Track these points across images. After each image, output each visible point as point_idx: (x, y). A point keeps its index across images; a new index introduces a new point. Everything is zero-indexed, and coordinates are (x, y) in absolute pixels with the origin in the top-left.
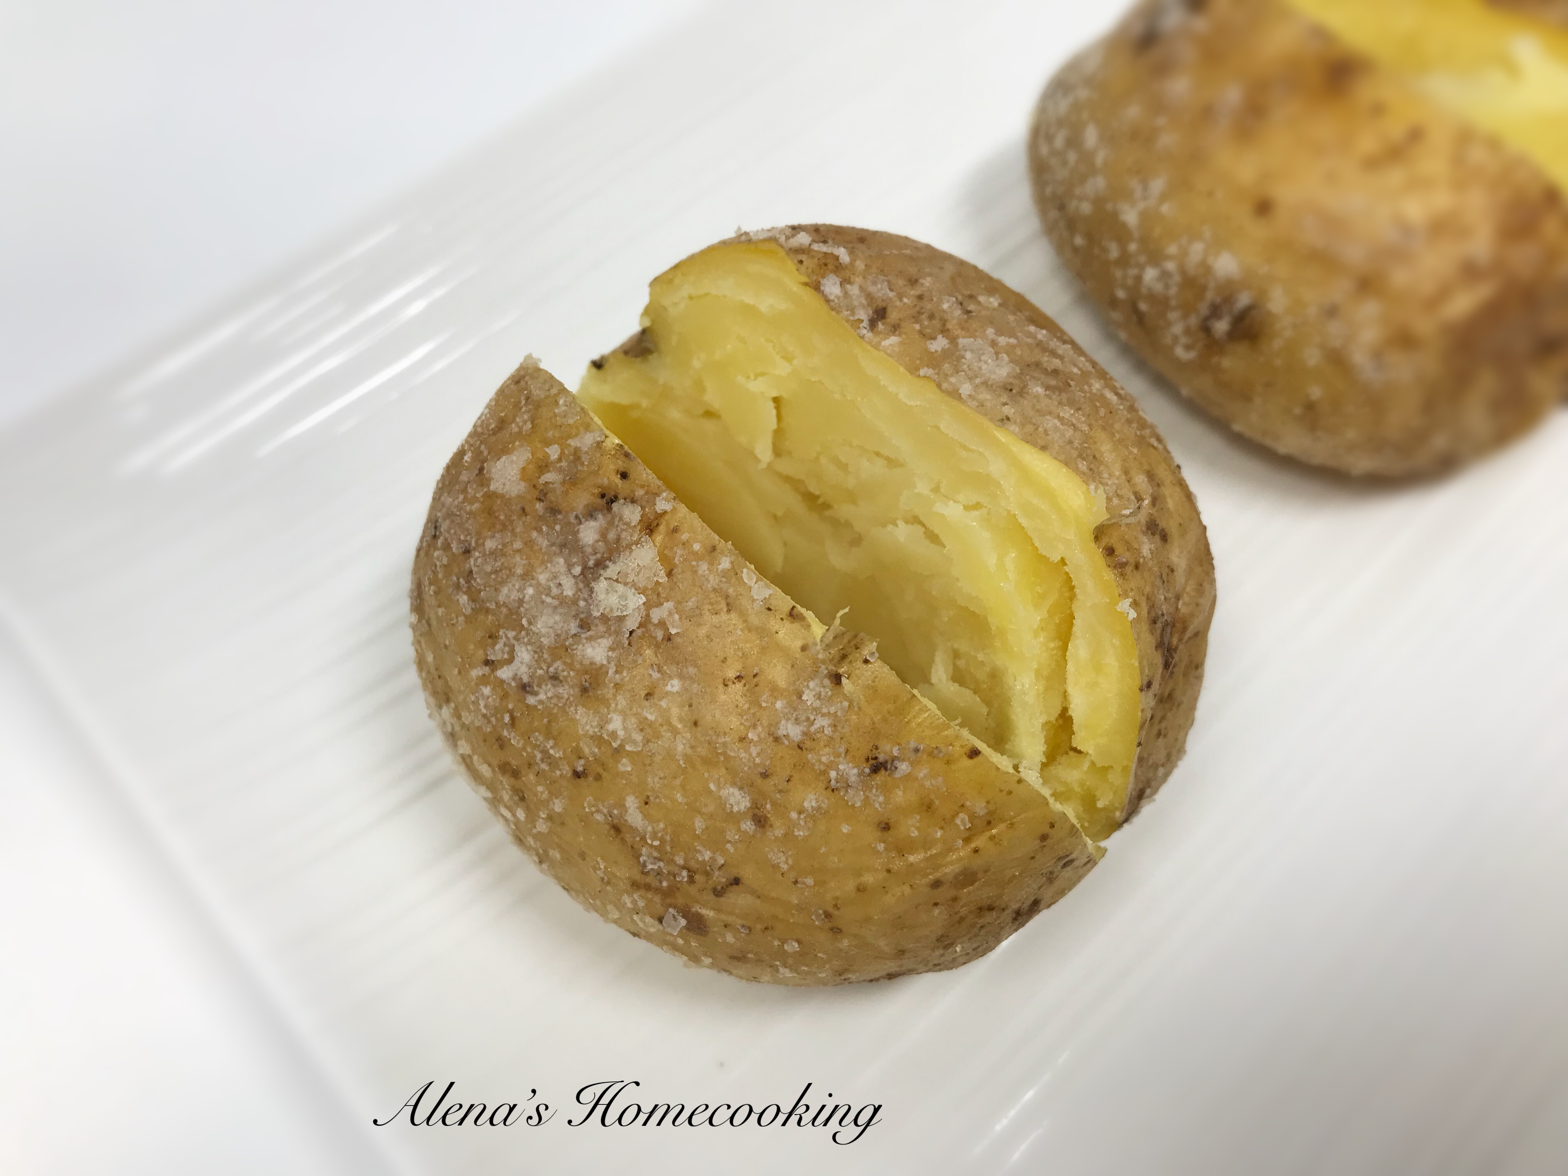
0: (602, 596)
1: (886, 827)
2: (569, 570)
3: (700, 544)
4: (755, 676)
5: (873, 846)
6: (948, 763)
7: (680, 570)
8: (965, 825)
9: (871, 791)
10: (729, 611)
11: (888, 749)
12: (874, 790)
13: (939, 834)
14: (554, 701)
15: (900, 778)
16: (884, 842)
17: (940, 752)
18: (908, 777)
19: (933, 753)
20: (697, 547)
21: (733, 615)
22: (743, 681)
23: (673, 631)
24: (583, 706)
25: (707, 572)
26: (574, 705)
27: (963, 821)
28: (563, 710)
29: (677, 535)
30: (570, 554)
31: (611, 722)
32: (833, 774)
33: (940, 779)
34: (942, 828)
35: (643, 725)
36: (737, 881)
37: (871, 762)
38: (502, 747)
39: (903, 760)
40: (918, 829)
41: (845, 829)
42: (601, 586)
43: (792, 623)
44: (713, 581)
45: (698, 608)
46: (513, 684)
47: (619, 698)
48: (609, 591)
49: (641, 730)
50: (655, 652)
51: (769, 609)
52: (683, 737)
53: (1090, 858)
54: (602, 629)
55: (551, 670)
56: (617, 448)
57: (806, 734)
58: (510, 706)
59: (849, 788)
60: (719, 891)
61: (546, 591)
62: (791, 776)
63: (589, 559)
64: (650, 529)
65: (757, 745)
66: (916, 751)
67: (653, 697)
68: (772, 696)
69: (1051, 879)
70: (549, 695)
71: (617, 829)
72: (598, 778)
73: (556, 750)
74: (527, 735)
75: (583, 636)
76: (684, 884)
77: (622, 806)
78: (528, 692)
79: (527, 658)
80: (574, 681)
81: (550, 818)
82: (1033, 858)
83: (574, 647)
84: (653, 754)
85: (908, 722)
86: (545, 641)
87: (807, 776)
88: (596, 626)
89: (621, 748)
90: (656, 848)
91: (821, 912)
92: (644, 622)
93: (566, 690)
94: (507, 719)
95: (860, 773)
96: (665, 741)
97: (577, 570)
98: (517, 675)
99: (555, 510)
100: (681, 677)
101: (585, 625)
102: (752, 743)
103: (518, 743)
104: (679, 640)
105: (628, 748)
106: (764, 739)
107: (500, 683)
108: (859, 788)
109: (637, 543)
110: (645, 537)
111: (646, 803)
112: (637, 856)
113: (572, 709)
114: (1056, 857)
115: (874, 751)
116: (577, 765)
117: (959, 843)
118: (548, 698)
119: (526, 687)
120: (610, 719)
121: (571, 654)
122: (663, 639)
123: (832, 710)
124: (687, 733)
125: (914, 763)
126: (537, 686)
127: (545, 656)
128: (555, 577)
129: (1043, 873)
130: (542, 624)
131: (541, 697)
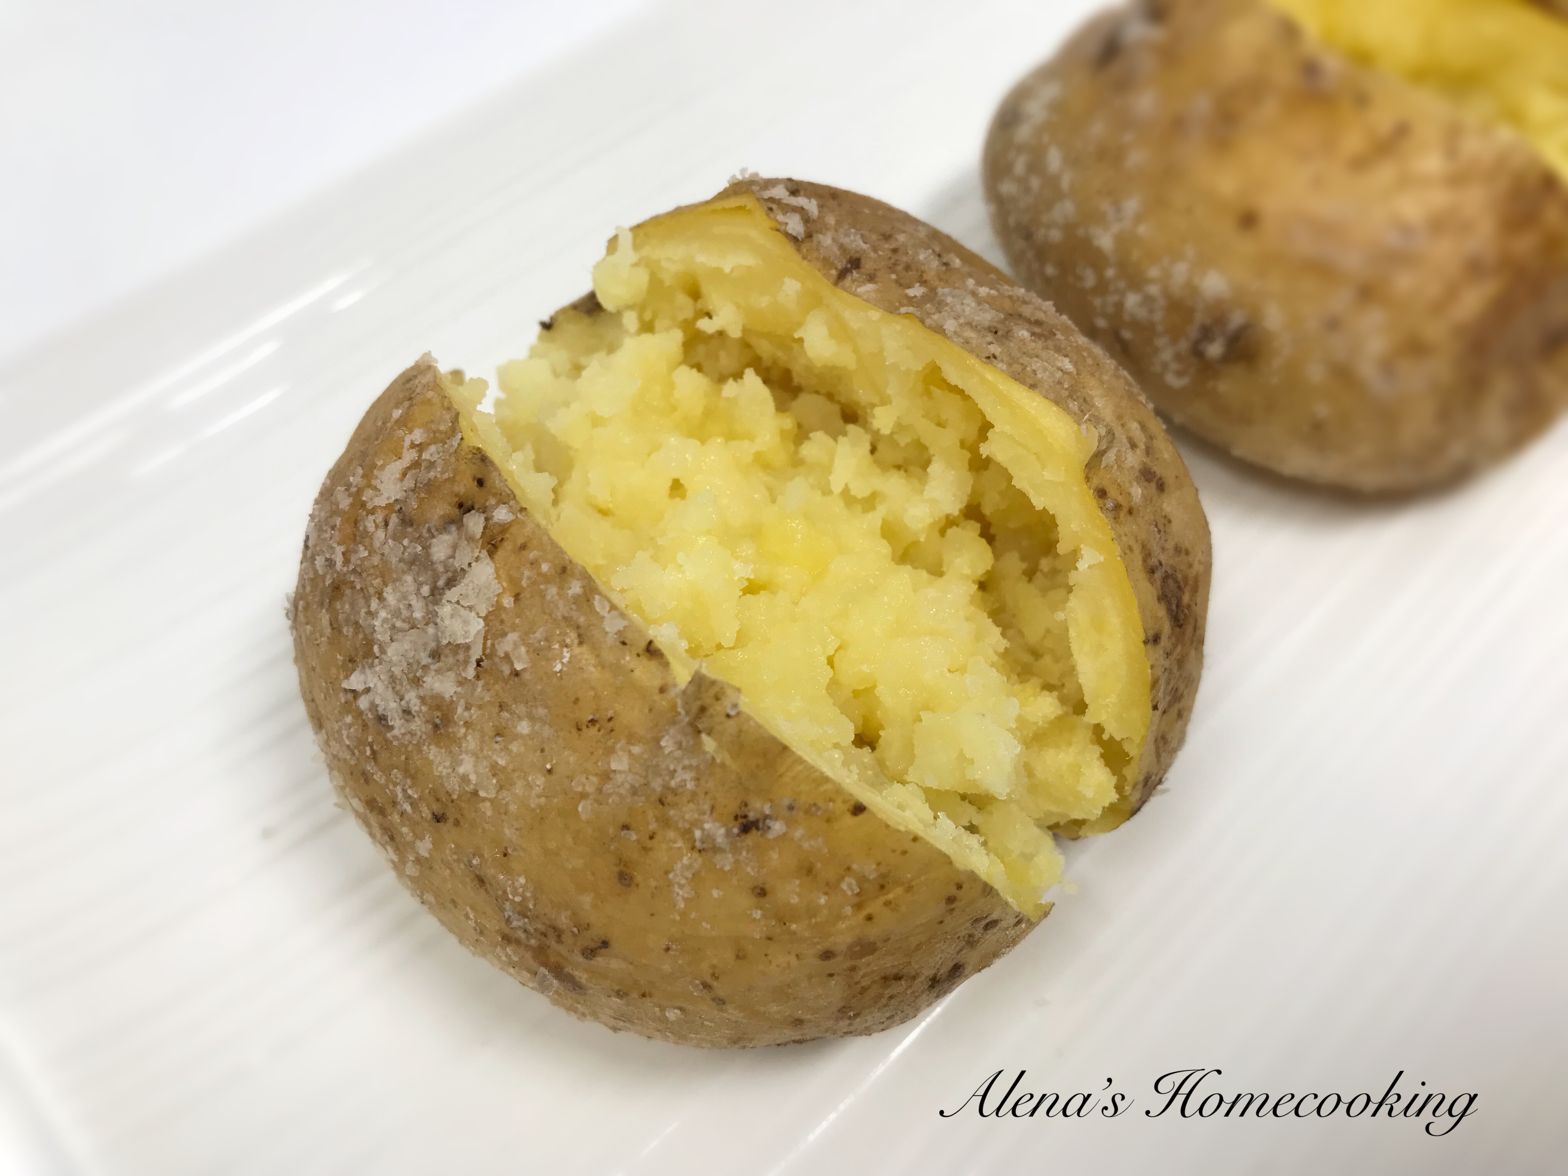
0: (447, 622)
1: (762, 892)
2: (419, 590)
3: (550, 564)
4: (610, 719)
5: (748, 912)
6: (828, 820)
7: (528, 595)
8: (852, 891)
9: (741, 854)
10: (581, 643)
11: (759, 807)
12: (744, 853)
13: (823, 900)
14: (408, 737)
15: (774, 839)
16: (761, 909)
17: (818, 809)
18: (783, 837)
19: (811, 810)
20: (545, 567)
21: (584, 648)
22: (598, 726)
23: (518, 667)
24: (438, 745)
25: (556, 597)
26: (427, 744)
27: (850, 886)
28: (418, 746)
29: (524, 552)
30: (418, 574)
31: (461, 764)
32: (698, 834)
33: (820, 840)
34: (826, 894)
35: (495, 770)
36: (605, 944)
37: (740, 820)
38: (367, 781)
39: (777, 819)
40: (799, 895)
41: (715, 893)
42: (445, 610)
43: (650, 660)
44: (562, 609)
45: (547, 639)
46: (370, 716)
47: (469, 738)
48: (452, 616)
49: (494, 775)
50: (502, 688)
51: (624, 643)
52: (537, 785)
53: (1018, 918)
54: (451, 660)
55: (403, 703)
56: (474, 451)
57: (666, 787)
58: (370, 740)
59: (717, 850)
60: (590, 953)
61: (397, 613)
62: (654, 833)
63: (439, 578)
64: (492, 544)
65: (616, 798)
66: (791, 808)
67: (502, 738)
68: (629, 743)
69: (971, 942)
70: (403, 731)
71: (481, 881)
72: (457, 823)
73: (414, 790)
74: (387, 771)
75: (433, 667)
76: (553, 943)
77: (481, 856)
78: (384, 725)
79: (380, 688)
80: (427, 716)
81: (418, 861)
82: (941, 922)
83: (425, 679)
84: (507, 802)
85: (780, 776)
86: (397, 670)
87: (671, 834)
88: (446, 656)
89: (475, 793)
90: (520, 903)
91: (697, 982)
92: (489, 654)
93: (418, 726)
94: (368, 753)
95: (728, 833)
96: (519, 789)
97: (426, 590)
98: (373, 706)
99: (407, 521)
100: (532, 718)
101: (436, 655)
102: (610, 795)
103: (381, 779)
104: (527, 676)
105: (482, 794)
106: (623, 791)
107: (359, 714)
108: (728, 850)
109: (477, 559)
110: (484, 553)
111: (505, 855)
112: (502, 910)
113: (425, 748)
114: (972, 918)
115: (743, 808)
116: (436, 807)
117: (848, 910)
118: (404, 735)
119: (381, 719)
120: (462, 761)
121: (422, 686)
122: (511, 674)
123: (694, 762)
124: (540, 781)
125: (790, 823)
126: (391, 720)
127: (398, 688)
128: (404, 597)
129: (959, 937)
130: (393, 652)
131: (396, 732)
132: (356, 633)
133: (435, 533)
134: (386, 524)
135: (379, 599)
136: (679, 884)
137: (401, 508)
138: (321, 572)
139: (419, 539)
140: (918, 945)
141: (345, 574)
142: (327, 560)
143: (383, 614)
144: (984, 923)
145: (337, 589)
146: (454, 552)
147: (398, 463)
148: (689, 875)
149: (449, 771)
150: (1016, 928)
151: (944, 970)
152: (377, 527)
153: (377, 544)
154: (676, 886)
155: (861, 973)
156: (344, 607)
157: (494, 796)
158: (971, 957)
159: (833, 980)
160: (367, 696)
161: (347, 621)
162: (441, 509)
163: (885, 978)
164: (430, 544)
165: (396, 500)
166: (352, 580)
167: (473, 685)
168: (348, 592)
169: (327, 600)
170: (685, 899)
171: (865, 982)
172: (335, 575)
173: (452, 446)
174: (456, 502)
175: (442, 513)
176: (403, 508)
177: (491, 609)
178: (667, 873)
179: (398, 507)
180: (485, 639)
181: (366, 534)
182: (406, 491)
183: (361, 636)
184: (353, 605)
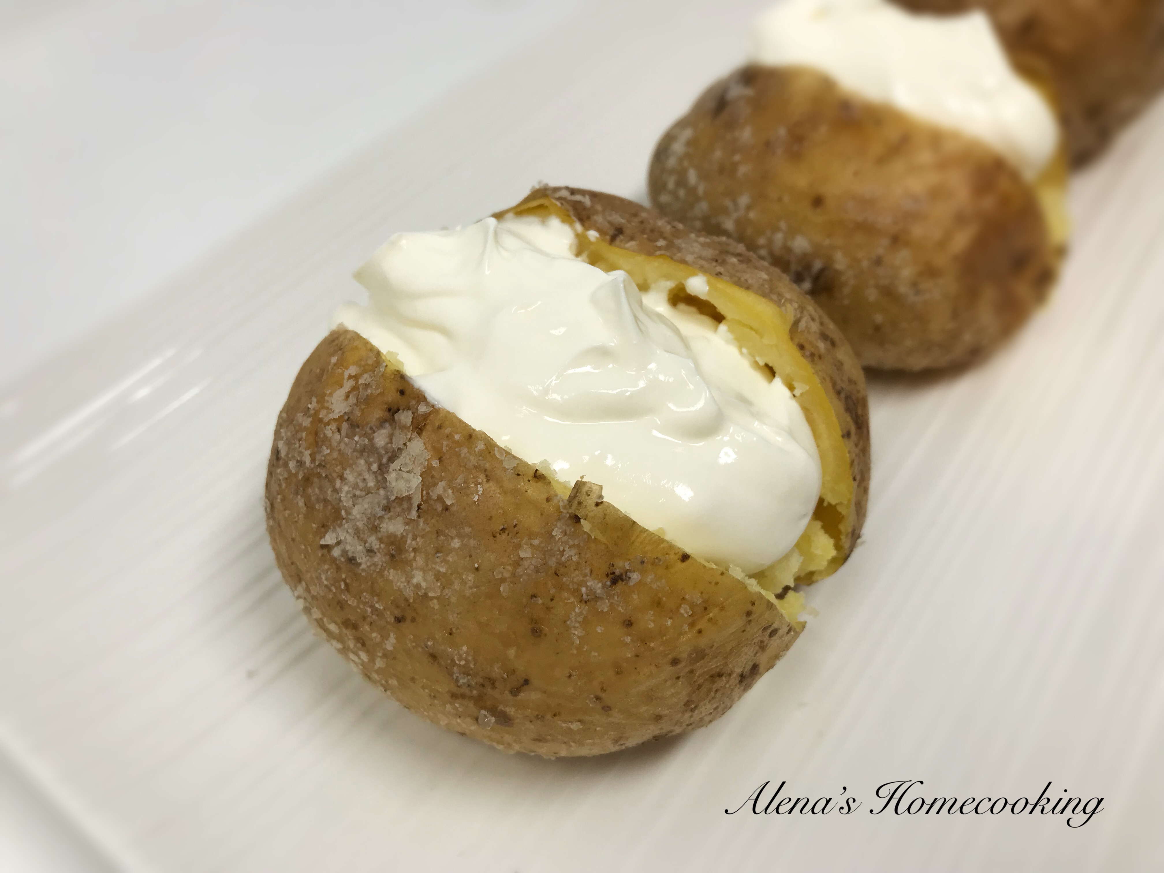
0: (394, 484)
1: (629, 624)
2: (370, 468)
3: (460, 435)
4: (515, 526)
5: (622, 639)
7: (448, 457)
8: (687, 613)
9: (613, 598)
10: (488, 481)
11: (621, 565)
12: (616, 598)
13: (669, 622)
14: (373, 568)
15: (634, 585)
16: (630, 635)
17: (660, 560)
18: (640, 583)
19: (655, 562)
20: (457, 437)
21: (491, 484)
22: (507, 532)
23: (449, 502)
24: (395, 568)
25: (468, 454)
26: (387, 569)
27: (685, 610)
28: (381, 573)
29: (442, 431)
30: (368, 457)
31: (414, 577)
32: (584, 590)
33: (663, 581)
34: (670, 618)
35: (438, 576)
36: (526, 682)
37: (610, 576)
38: (342, 608)
39: (634, 571)
40: (653, 621)
41: (599, 630)
42: (391, 477)
43: (537, 482)
44: (473, 461)
45: (465, 482)
46: (343, 559)
47: (418, 558)
48: (397, 480)
49: (437, 580)
50: (437, 521)
51: (518, 475)
52: (469, 580)
53: (789, 627)
54: (398, 510)
55: (367, 545)
56: (396, 373)
57: (560, 563)
58: (344, 576)
59: (597, 598)
60: (515, 691)
61: (356, 486)
62: (554, 597)
63: (382, 458)
64: (419, 428)
65: (525, 577)
66: (643, 562)
67: (441, 554)
68: (530, 539)
69: (762, 647)
70: (368, 564)
71: (433, 657)
72: (413, 620)
73: (380, 603)
74: (358, 596)
75: (386, 517)
76: (489, 690)
77: (434, 639)
78: (353, 564)
79: (349, 539)
80: (385, 550)
81: (385, 656)
82: (744, 631)
83: (381, 526)
84: (449, 597)
85: (633, 543)
86: (360, 524)
87: (565, 595)
88: (395, 508)
89: (425, 595)
90: (463, 666)
91: (592, 696)
92: (426, 499)
93: (379, 559)
94: (343, 586)
95: (604, 586)
96: (457, 586)
97: (375, 467)
98: (344, 552)
99: (354, 425)
100: (460, 536)
101: (387, 508)
102: (521, 576)
103: (353, 603)
104: (454, 509)
105: (431, 594)
106: (529, 572)
107: (334, 560)
108: (605, 597)
109: (410, 440)
110: (415, 434)
111: (451, 634)
112: (451, 674)
113: (386, 572)
114: (762, 627)
115: (611, 568)
116: (397, 612)
117: (686, 627)
118: (368, 567)
119: (351, 560)
120: (414, 575)
121: (380, 531)
122: (442, 510)
123: (576, 542)
124: (471, 577)
125: (643, 572)
126: (359, 559)
127: (362, 535)
128: (360, 474)
129: (755, 643)
130: (356, 512)
131: (363, 566)
132: (325, 506)
133: (376, 430)
134: (339, 431)
135: (341, 479)
136: (574, 627)
137: (349, 418)
138: (293, 471)
139: (365, 435)
140: (731, 650)
141: (312, 469)
142: (298, 461)
143: (346, 488)
144: (769, 631)
145: (307, 480)
146: (391, 439)
147: (342, 389)
148: (580, 619)
149: (405, 584)
150: (789, 635)
151: (748, 667)
152: (333, 433)
153: (334, 444)
154: (573, 629)
155: (697, 674)
156: (314, 491)
157: (439, 594)
158: (763, 659)
159: (680, 681)
160: (339, 547)
161: (318, 500)
162: (377, 413)
163: (712, 676)
164: (373, 438)
165: (345, 413)
166: (319, 471)
167: (417, 521)
168: (316, 480)
169: (301, 489)
170: (579, 637)
171: (701, 681)
172: (306, 471)
173: (380, 371)
174: (387, 408)
175: (378, 416)
176: (351, 417)
177: (424, 470)
178: (565, 622)
179: (346, 418)
180: (422, 490)
181: (326, 440)
182: (350, 406)
183: (330, 507)
184: (321, 488)
